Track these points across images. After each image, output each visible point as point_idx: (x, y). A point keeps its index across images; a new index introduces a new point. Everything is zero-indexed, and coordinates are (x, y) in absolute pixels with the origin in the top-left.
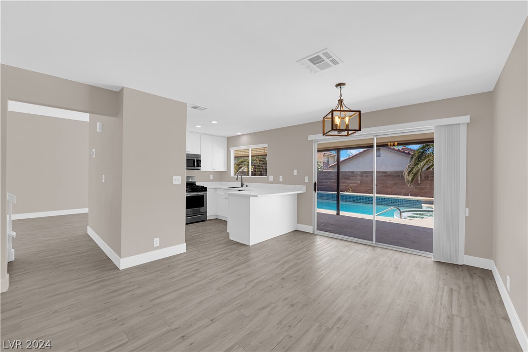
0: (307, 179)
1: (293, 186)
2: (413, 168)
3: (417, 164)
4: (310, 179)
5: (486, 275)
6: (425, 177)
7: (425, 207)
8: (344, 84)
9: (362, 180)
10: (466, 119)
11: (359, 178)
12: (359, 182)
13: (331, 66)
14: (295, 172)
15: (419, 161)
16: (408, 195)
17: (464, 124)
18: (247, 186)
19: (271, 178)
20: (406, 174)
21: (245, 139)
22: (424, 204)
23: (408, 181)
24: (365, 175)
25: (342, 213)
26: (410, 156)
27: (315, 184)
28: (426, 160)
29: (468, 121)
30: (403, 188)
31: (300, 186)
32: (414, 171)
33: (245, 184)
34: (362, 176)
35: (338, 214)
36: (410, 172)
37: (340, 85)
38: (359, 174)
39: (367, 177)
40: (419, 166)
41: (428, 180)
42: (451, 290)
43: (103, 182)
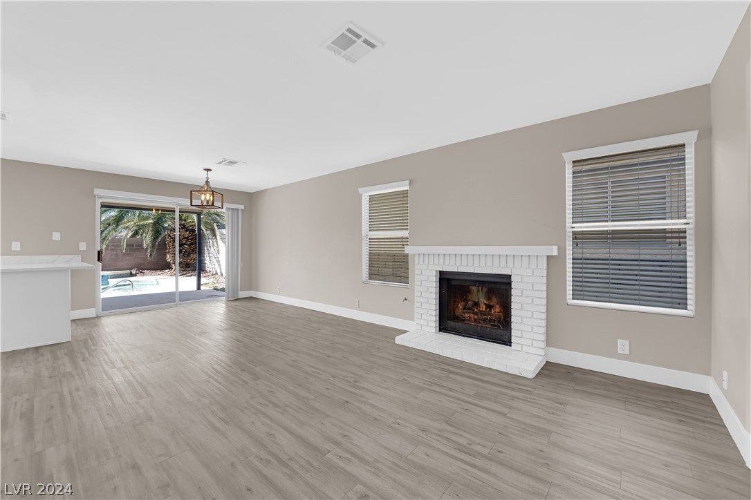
0: (83, 247)
4: (88, 245)
8: (211, 170)
14: (56, 236)
27: (99, 252)
31: (70, 257)
37: (208, 170)
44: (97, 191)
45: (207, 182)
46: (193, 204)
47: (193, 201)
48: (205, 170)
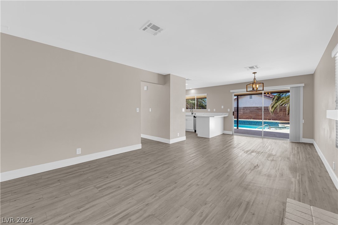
0: (229, 110)
1: (222, 113)
2: (274, 105)
3: (277, 103)
4: (231, 110)
5: (311, 145)
6: (280, 110)
7: (280, 125)
8: (256, 73)
9: (244, 112)
10: (303, 85)
11: (242, 111)
12: (242, 113)
13: (255, 68)
14: (222, 107)
15: (278, 101)
16: (271, 120)
17: (302, 86)
18: (195, 114)
19: (209, 110)
20: (270, 108)
21: (193, 92)
22: (280, 124)
23: (271, 112)
24: (245, 109)
25: (239, 128)
26: (272, 99)
27: (233, 112)
28: (281, 101)
29: (304, 86)
30: (268, 116)
31: (226, 113)
32: (275, 106)
33: (194, 113)
34: (244, 110)
35: (238, 128)
36: (273, 107)
37: (254, 73)
38: (242, 108)
39: (247, 110)
40: (277, 104)
41: (282, 111)
42: (298, 148)
43: (150, 111)
44: (231, 91)
45: (255, 79)
46: (248, 91)
47: (248, 89)
48: (253, 73)
